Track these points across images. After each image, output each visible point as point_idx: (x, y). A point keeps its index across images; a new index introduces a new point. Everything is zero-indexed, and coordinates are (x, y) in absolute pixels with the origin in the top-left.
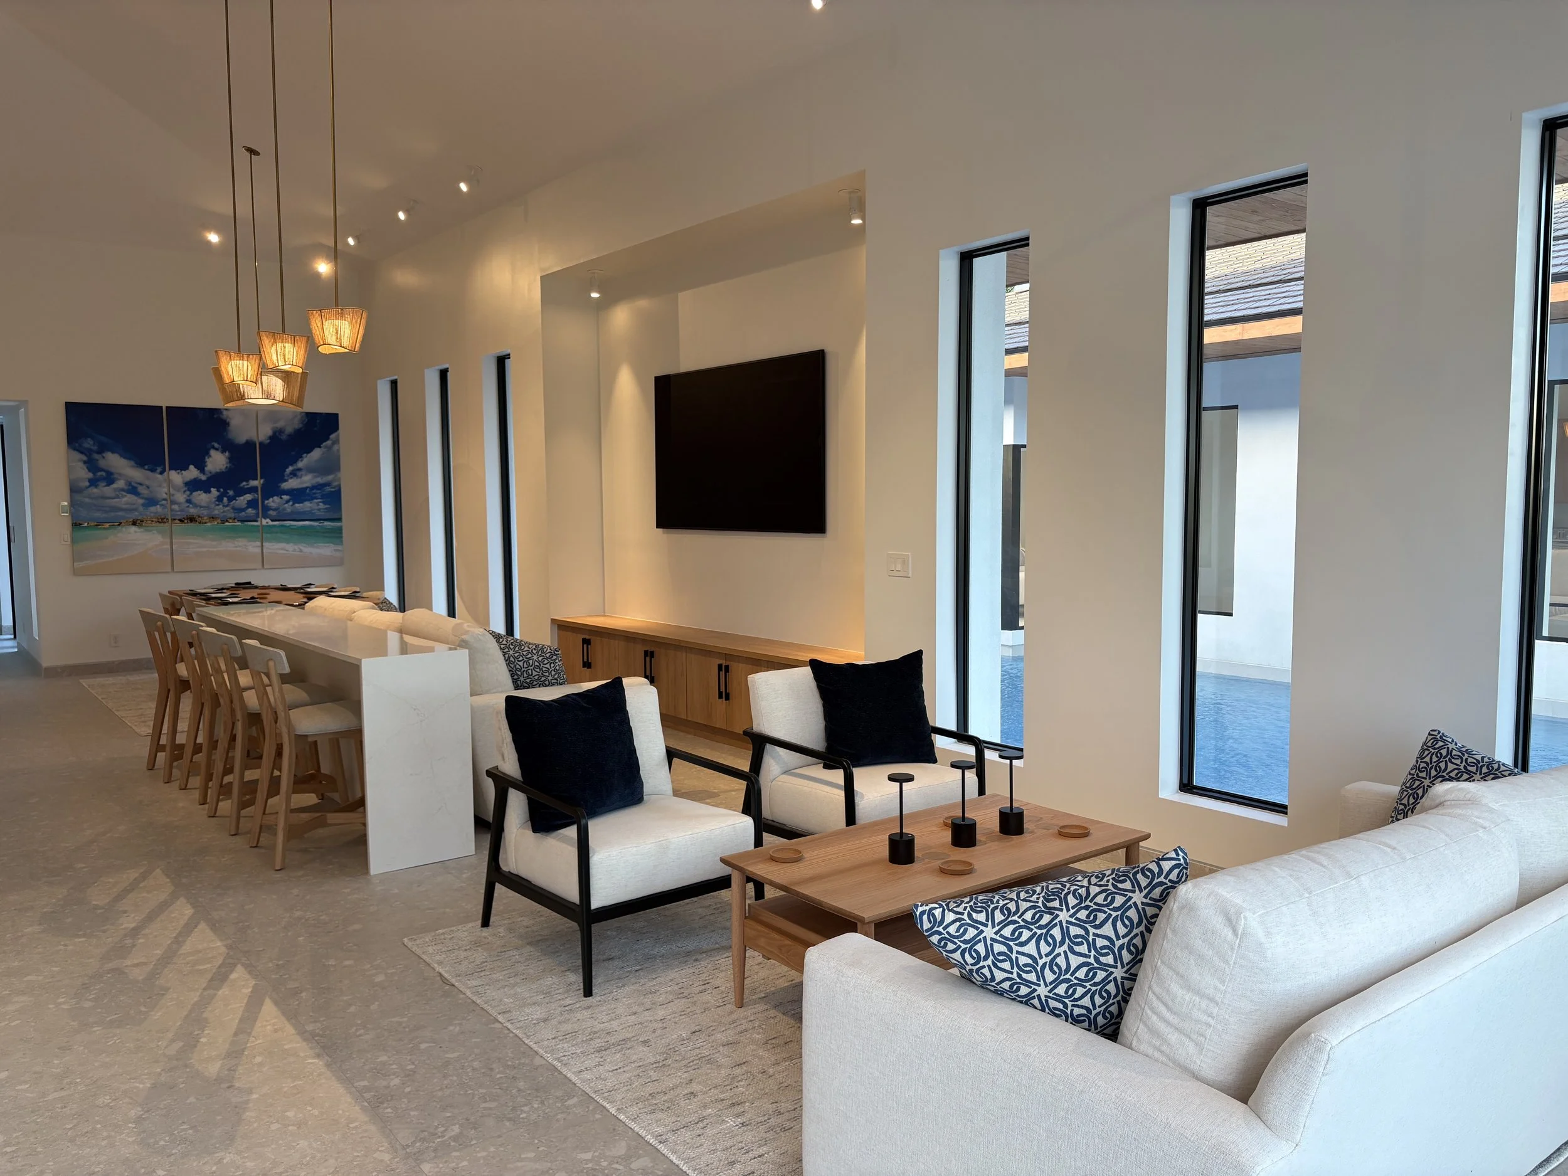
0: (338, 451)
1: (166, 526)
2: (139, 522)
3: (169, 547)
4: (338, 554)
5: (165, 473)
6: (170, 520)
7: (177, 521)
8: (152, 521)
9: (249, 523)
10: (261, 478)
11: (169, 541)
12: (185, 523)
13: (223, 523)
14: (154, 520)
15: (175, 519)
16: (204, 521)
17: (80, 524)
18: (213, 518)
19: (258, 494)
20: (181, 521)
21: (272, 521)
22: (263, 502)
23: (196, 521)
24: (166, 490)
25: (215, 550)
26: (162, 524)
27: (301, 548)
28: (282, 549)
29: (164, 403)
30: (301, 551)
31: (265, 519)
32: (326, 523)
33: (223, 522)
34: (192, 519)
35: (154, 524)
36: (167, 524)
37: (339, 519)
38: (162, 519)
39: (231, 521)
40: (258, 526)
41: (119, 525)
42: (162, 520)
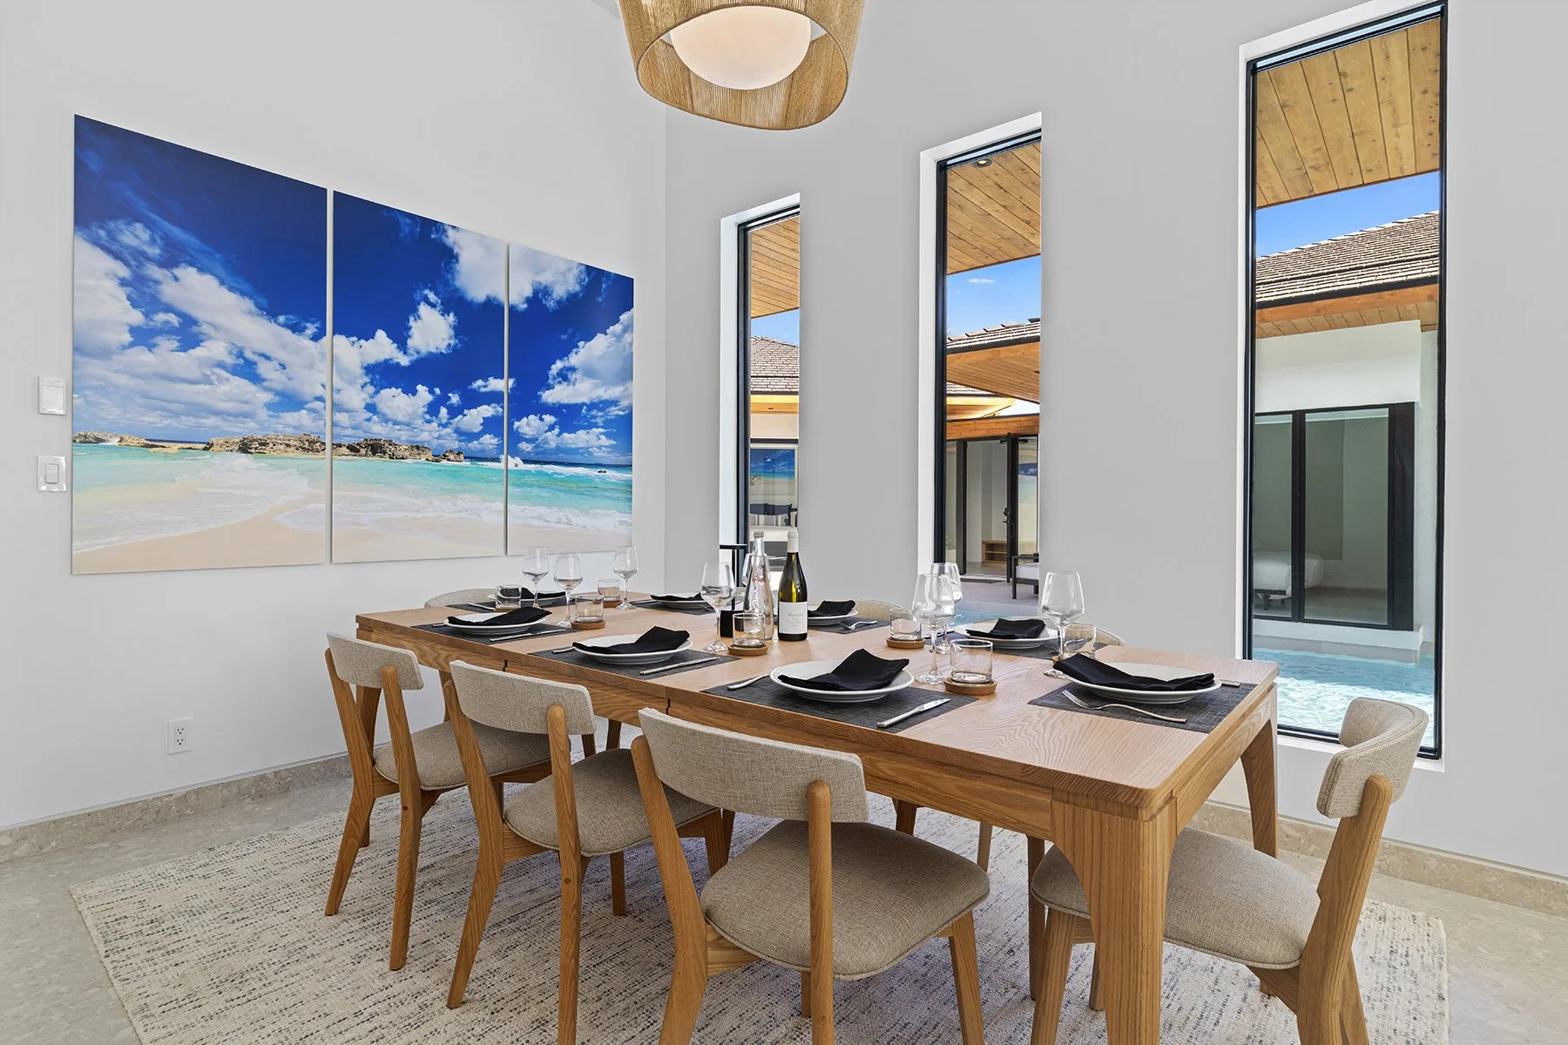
0: (631, 344)
1: (321, 461)
2: (256, 444)
3: (323, 506)
4: (623, 530)
5: (326, 340)
6: (328, 446)
7: (344, 450)
8: (288, 445)
9: (485, 463)
10: (510, 376)
11: (324, 492)
12: (360, 455)
13: (437, 461)
14: (291, 443)
15: (340, 446)
16: (400, 454)
17: (98, 440)
18: (418, 447)
19: (503, 408)
20: (353, 449)
21: (525, 461)
22: (510, 425)
23: (385, 453)
24: (325, 378)
25: (419, 515)
26: (310, 455)
27: (571, 517)
28: (540, 518)
29: (332, 182)
30: (569, 522)
31: (513, 457)
32: (610, 473)
33: (437, 458)
34: (375, 448)
35: (291, 452)
36: (320, 455)
37: (628, 467)
38: (312, 442)
39: (452, 457)
40: (500, 471)
41: (205, 449)
42: (311, 445)
